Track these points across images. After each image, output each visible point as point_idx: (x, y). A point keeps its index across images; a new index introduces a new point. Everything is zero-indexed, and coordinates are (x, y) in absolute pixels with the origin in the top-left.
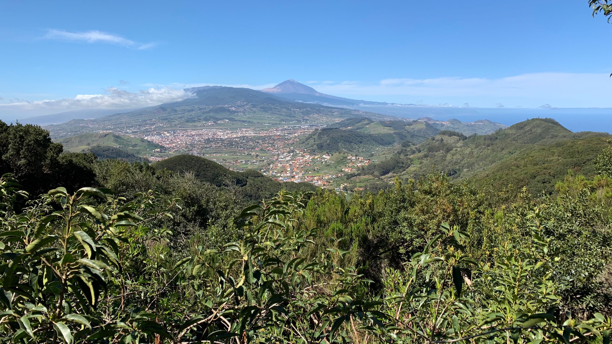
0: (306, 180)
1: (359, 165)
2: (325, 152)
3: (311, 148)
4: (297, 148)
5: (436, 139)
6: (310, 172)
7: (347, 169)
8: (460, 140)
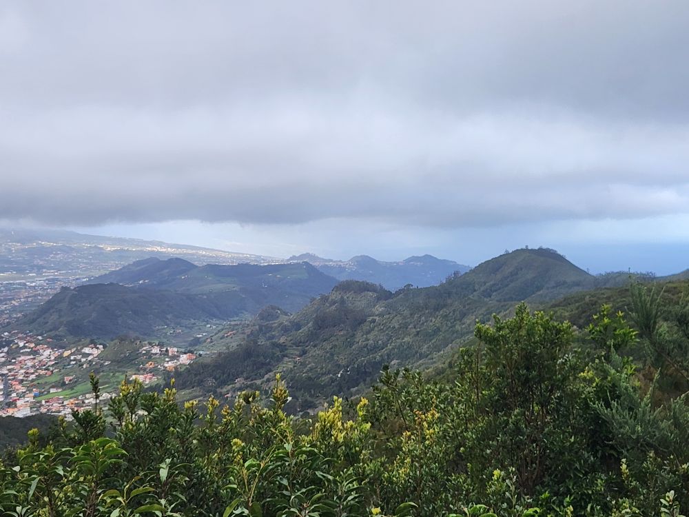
0: (43, 410)
1: (170, 365)
2: (88, 340)
3: (53, 333)
4: (20, 335)
5: (330, 300)
6: (52, 391)
7: (141, 378)
8: (379, 299)
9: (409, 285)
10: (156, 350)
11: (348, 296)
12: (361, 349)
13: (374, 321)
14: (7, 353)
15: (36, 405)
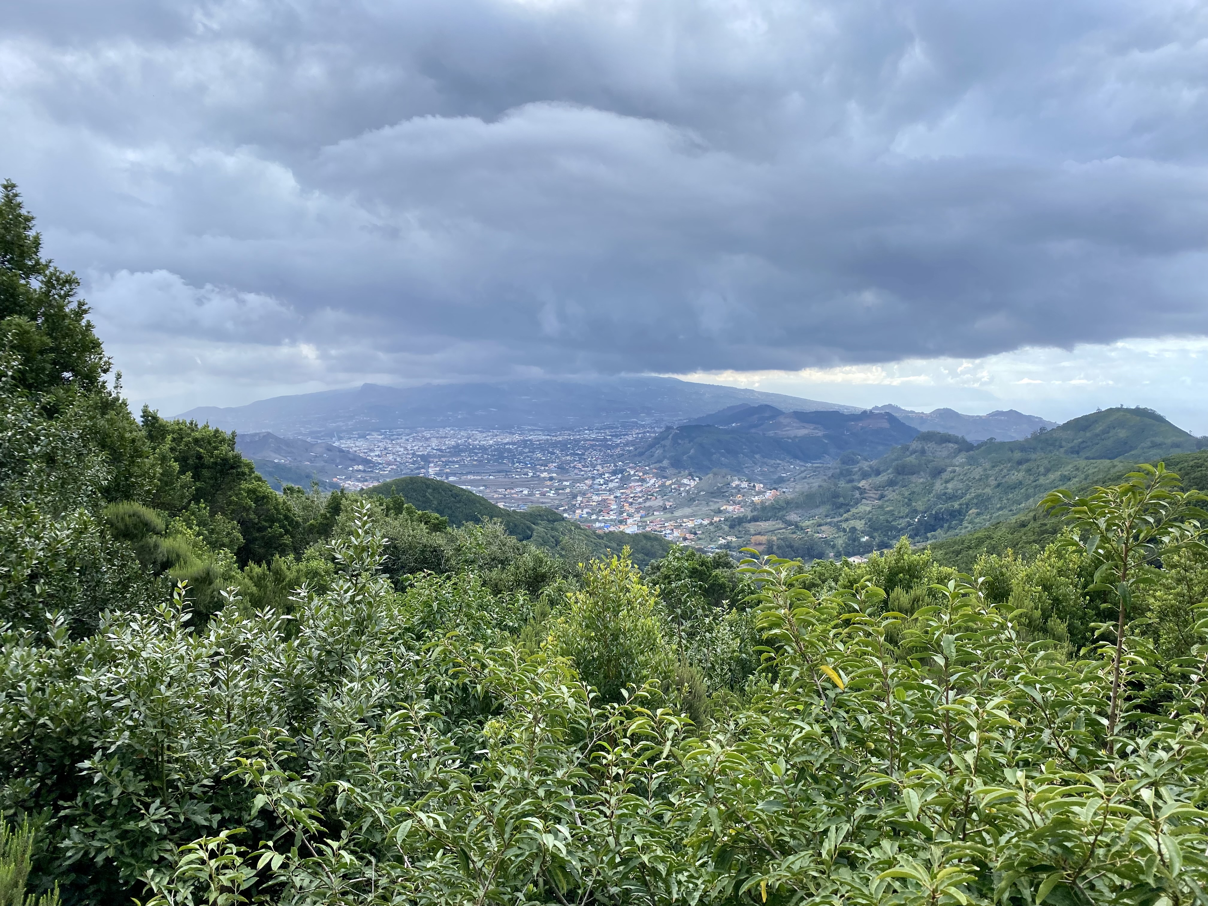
0: (648, 529)
1: (755, 499)
2: (687, 473)
3: (657, 465)
4: (631, 465)
5: (911, 449)
6: (655, 513)
7: (730, 508)
8: (960, 451)
9: (992, 439)
10: (744, 485)
11: (930, 446)
12: (939, 497)
13: (954, 471)
14: (621, 479)
15: (642, 524)
